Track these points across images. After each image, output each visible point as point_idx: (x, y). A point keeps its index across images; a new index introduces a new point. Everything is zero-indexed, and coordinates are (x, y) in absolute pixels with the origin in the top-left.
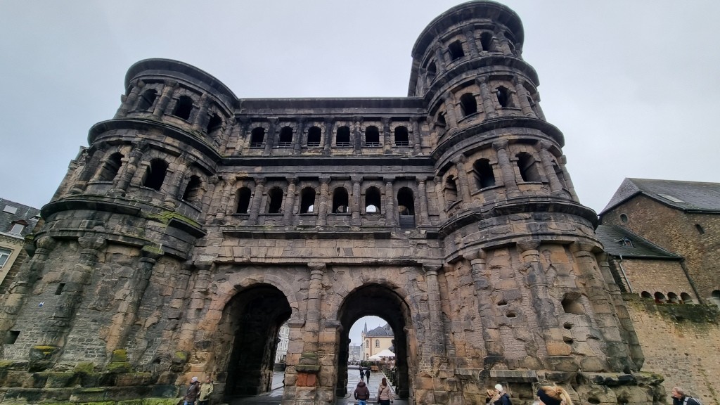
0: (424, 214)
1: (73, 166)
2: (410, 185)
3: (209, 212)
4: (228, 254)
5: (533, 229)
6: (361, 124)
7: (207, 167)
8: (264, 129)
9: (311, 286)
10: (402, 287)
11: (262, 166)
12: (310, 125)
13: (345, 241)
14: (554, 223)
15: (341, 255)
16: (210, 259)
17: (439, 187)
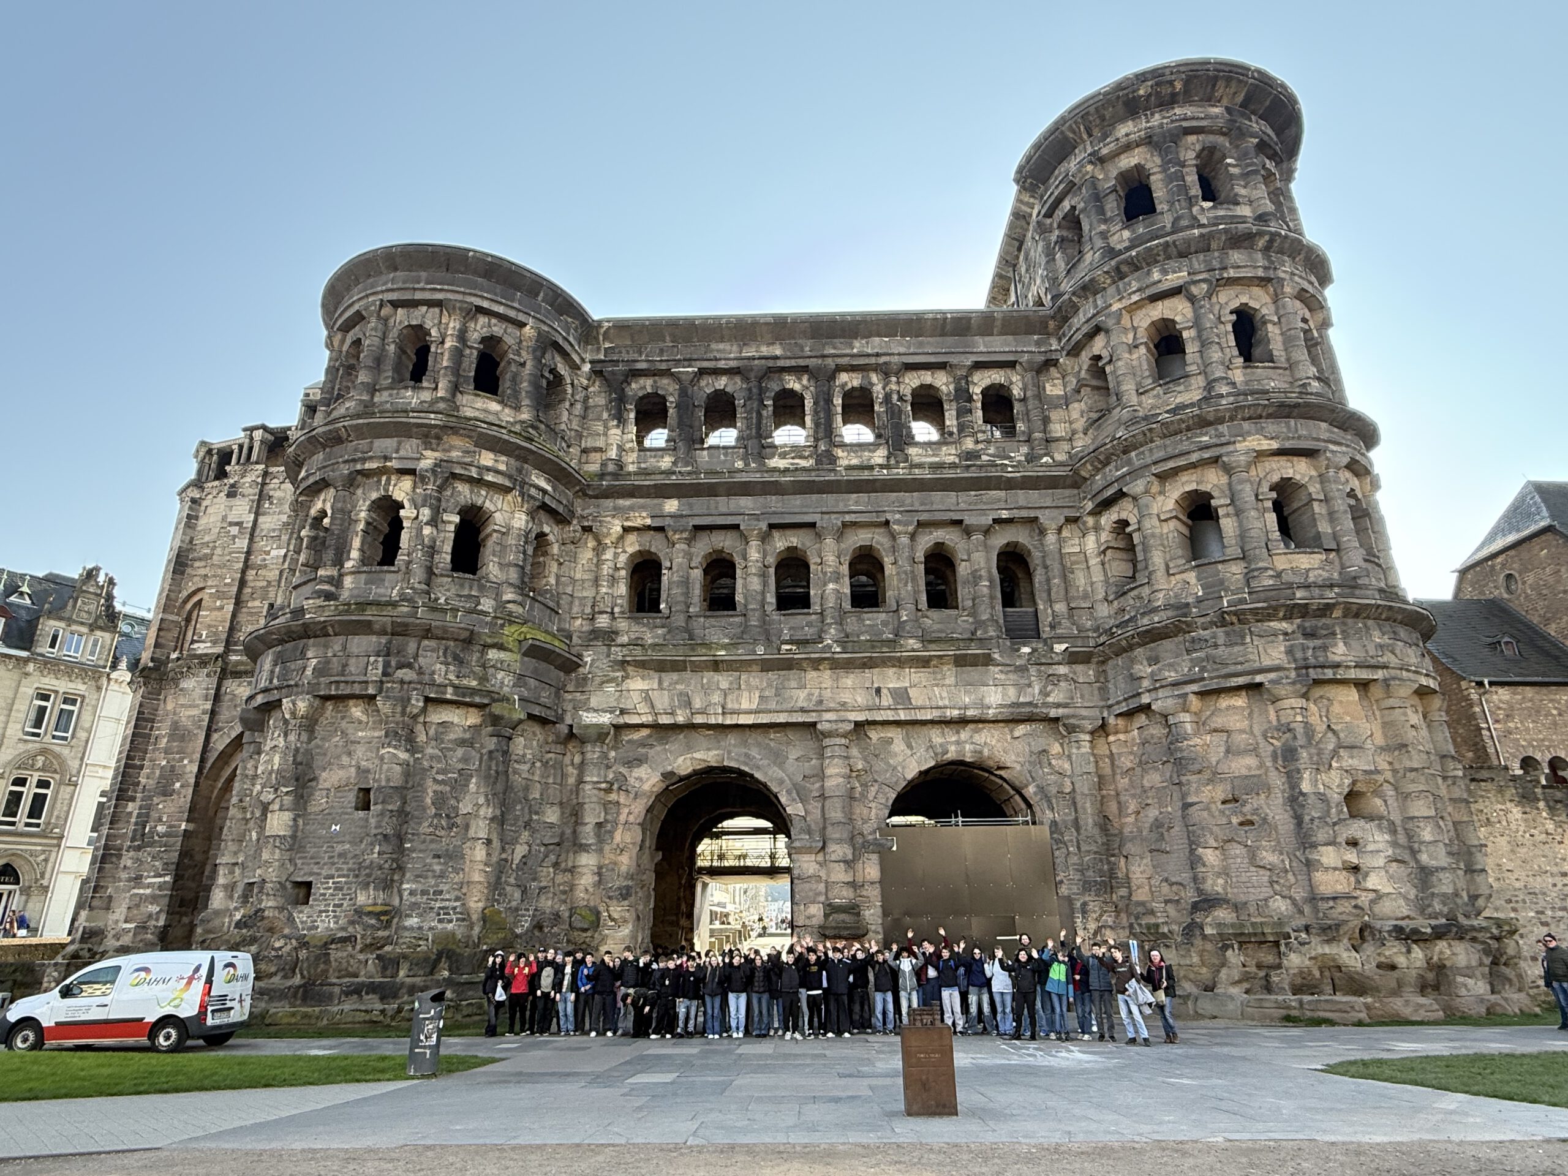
0: (1060, 607)
1: (196, 494)
2: (1021, 536)
3: (576, 609)
4: (642, 708)
5: (1299, 655)
6: (898, 383)
7: (561, 509)
8: (663, 399)
9: (829, 772)
10: (1018, 767)
11: (678, 497)
12: (774, 386)
13: (891, 671)
14: (1341, 644)
15: (885, 703)
16: (605, 719)
17: (1091, 542)
